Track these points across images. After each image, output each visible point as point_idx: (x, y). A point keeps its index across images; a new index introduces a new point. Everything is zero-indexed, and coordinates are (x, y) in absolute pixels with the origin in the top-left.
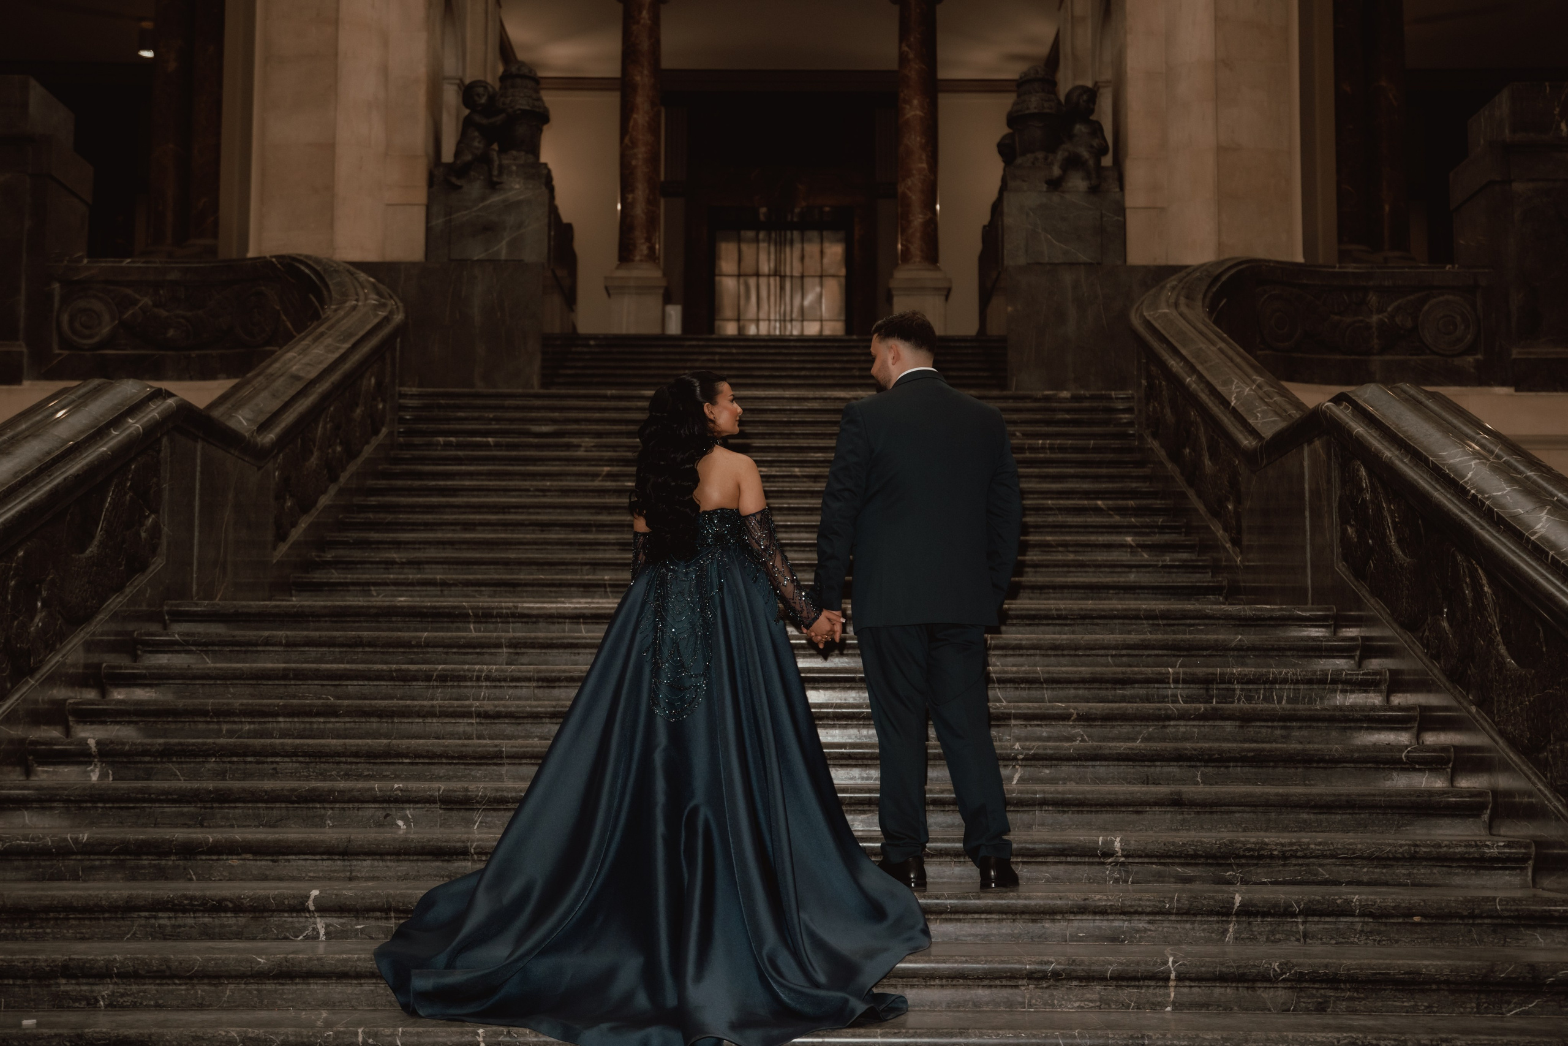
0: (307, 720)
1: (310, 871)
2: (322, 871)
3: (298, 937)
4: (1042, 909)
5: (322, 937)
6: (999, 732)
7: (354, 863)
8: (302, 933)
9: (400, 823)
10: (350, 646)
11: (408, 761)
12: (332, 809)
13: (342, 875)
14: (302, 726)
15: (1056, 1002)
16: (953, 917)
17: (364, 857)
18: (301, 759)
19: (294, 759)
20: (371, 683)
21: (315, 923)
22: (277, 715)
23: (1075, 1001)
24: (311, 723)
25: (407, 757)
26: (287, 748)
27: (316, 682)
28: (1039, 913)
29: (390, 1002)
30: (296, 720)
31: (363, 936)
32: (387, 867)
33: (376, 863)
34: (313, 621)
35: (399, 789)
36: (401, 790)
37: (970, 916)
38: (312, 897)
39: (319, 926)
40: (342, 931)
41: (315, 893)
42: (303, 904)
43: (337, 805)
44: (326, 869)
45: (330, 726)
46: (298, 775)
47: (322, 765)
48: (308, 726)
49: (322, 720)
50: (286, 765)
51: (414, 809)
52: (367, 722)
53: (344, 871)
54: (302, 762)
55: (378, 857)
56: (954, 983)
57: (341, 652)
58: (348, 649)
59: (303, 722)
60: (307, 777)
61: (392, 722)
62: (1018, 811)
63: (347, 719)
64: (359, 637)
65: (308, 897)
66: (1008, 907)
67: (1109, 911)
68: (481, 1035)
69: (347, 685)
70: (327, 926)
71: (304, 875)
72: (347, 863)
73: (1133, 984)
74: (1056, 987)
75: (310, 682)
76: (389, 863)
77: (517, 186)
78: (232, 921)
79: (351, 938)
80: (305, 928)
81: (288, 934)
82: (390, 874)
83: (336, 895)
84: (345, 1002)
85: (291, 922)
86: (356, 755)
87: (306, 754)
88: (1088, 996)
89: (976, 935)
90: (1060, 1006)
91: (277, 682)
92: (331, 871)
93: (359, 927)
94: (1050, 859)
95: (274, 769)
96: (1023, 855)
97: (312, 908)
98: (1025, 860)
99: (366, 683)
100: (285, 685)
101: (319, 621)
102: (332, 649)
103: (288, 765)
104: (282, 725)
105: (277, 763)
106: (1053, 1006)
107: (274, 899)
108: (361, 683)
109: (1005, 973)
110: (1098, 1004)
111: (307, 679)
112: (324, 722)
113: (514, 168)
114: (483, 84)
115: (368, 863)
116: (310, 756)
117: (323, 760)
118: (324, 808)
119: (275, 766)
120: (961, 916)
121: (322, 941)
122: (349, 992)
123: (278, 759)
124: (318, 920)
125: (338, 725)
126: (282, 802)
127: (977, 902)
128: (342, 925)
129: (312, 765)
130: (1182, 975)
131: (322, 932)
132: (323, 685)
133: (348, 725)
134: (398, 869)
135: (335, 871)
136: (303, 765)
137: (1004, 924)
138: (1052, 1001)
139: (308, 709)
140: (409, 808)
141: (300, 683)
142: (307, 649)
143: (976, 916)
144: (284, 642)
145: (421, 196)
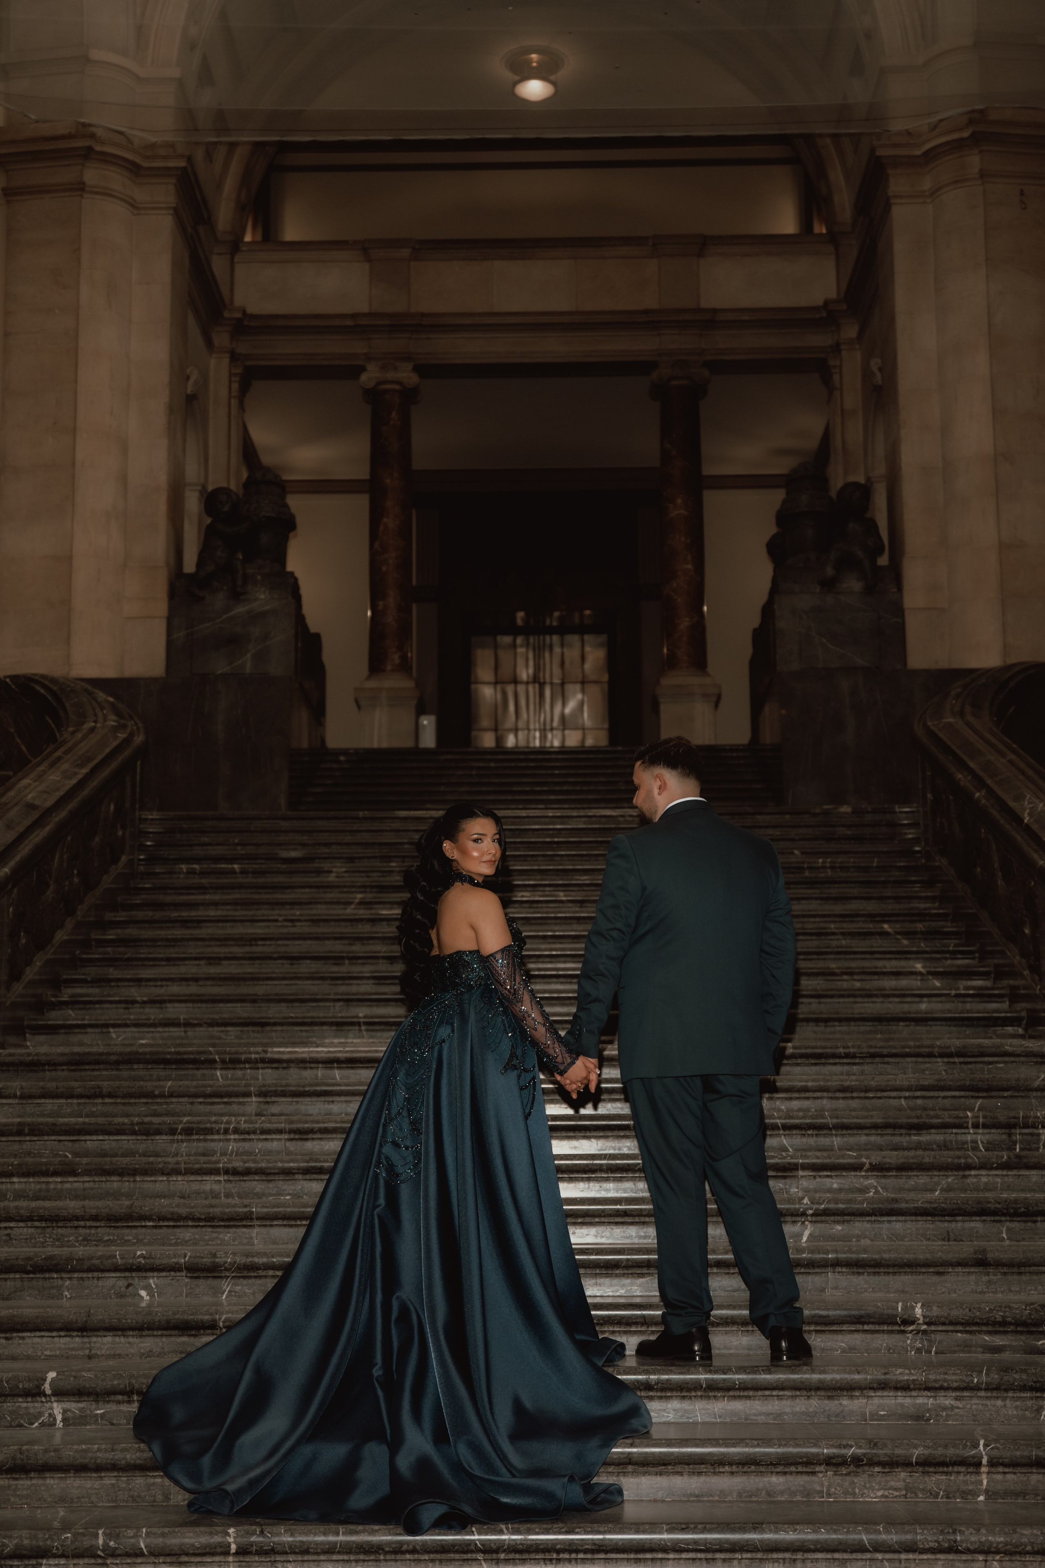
0: (43, 1179)
1: (46, 1350)
2: (60, 1349)
3: (33, 1424)
4: (839, 1385)
5: (59, 1424)
6: (785, 1184)
7: (94, 1339)
8: (38, 1419)
9: (143, 1293)
10: (88, 1097)
11: (151, 1224)
12: (70, 1279)
13: (81, 1353)
14: (38, 1187)
15: (857, 1491)
16: (742, 1394)
17: (105, 1333)
18: (37, 1224)
19: (29, 1224)
20: (111, 1138)
21: (52, 1408)
22: (12, 1175)
23: (878, 1490)
24: (48, 1183)
25: (150, 1219)
26: (22, 1212)
27: (53, 1138)
28: (835, 1389)
29: (132, 1497)
30: (31, 1180)
31: (104, 1422)
32: (129, 1343)
33: (117, 1339)
34: (49, 1070)
35: (142, 1256)
36: (144, 1258)
37: (760, 1393)
38: (49, 1380)
39: (56, 1412)
40: (81, 1417)
41: (52, 1375)
42: (38, 1387)
43: (76, 1275)
44: (63, 1346)
45: (68, 1186)
46: (33, 1241)
47: (59, 1230)
48: (44, 1186)
49: (59, 1180)
50: (21, 1230)
51: (158, 1277)
52: (107, 1181)
53: (82, 1349)
54: (38, 1227)
55: (120, 1333)
56: (745, 1469)
57: (79, 1104)
58: (87, 1101)
59: (39, 1183)
60: (43, 1243)
61: (134, 1181)
62: (809, 1273)
63: (86, 1179)
64: (98, 1087)
65: (45, 1380)
66: (802, 1382)
67: (912, 1386)
68: (232, 1535)
69: (86, 1141)
70: (65, 1411)
71: (39, 1354)
72: (86, 1340)
73: (941, 1470)
74: (856, 1474)
75: (46, 1138)
76: (131, 1340)
77: (262, 596)
79: (90, 1425)
80: (40, 1414)
81: (22, 1421)
82: (132, 1351)
83: (75, 1377)
84: (83, 1497)
85: (26, 1408)
86: (95, 1218)
87: (41, 1219)
88: (892, 1483)
89: (769, 1414)
90: (862, 1495)
91: (11, 1138)
92: (69, 1349)
93: (99, 1412)
94: (845, 1327)
95: (8, 1235)
96: (816, 1324)
97: (48, 1391)
98: (818, 1328)
99: (106, 1137)
100: (20, 1141)
101: (56, 1070)
102: (69, 1101)
103: (22, 1230)
104: (17, 1186)
105: (11, 1228)
106: (854, 1494)
107: (7, 1382)
108: (101, 1138)
109: (801, 1458)
110: (903, 1492)
111: (43, 1135)
112: (61, 1182)
113: (259, 577)
114: (225, 491)
115: (109, 1339)
116: (46, 1220)
117: (60, 1224)
118: (62, 1278)
119: (9, 1231)
120: (751, 1393)
121: (59, 1428)
122: (89, 1486)
123: (12, 1224)
124: (55, 1405)
125: (76, 1185)
126: (16, 1272)
127: (768, 1376)
128: (80, 1410)
129: (48, 1230)
130: (995, 1460)
131: (59, 1418)
132: (60, 1141)
133: (87, 1185)
134: (141, 1345)
135: (72, 1349)
136: (39, 1230)
137: (798, 1401)
138: (854, 1489)
139: (44, 1168)
140: (153, 1277)
141: (36, 1138)
142: (43, 1101)
143: (767, 1393)
144: (18, 1094)
145: (161, 608)
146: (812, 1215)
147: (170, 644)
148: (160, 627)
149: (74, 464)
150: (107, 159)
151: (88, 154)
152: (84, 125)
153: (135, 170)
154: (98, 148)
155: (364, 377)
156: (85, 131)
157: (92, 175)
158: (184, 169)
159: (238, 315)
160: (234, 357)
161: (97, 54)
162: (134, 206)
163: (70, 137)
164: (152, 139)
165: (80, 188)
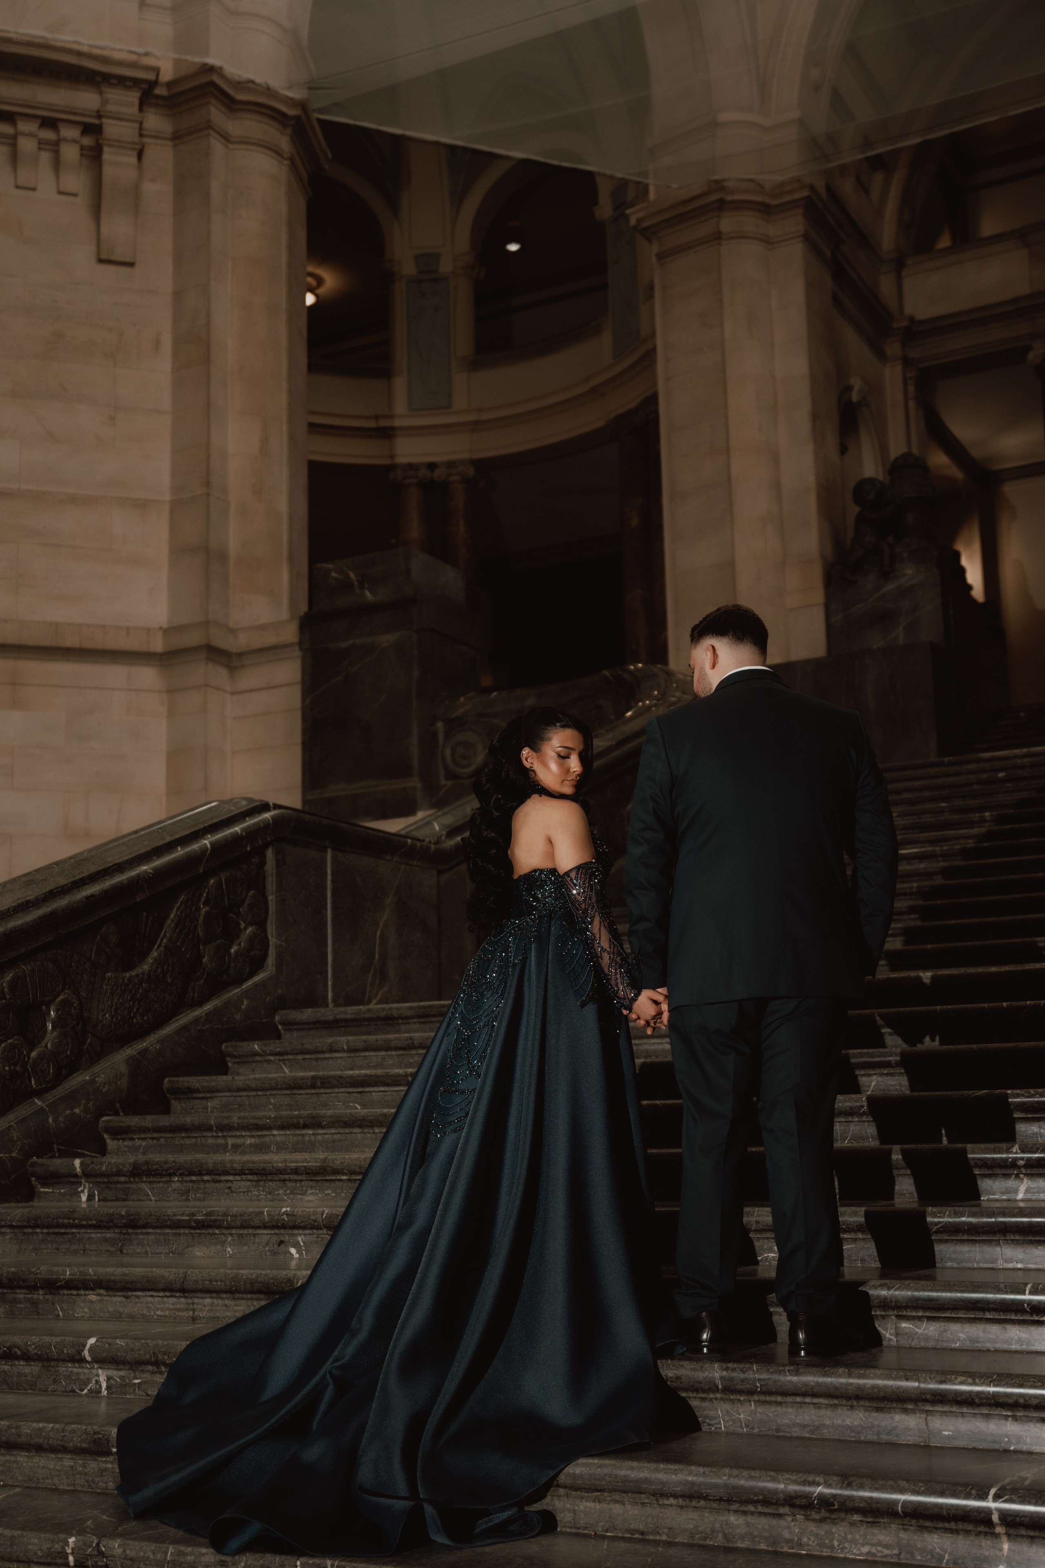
0: (298, 1132)
2: (169, 1309)
3: (83, 1390)
5: (104, 1392)
7: (196, 1300)
8: (87, 1386)
9: (293, 1251)
10: (404, 1049)
11: (344, 1178)
12: (231, 1235)
13: (185, 1314)
14: (296, 1139)
15: (836, 1543)
16: (768, 1398)
17: (202, 1295)
18: (250, 1177)
19: (244, 1177)
20: (391, 1089)
21: (98, 1375)
23: (863, 1545)
24: (303, 1135)
25: (343, 1174)
26: (236, 1165)
27: (343, 1090)
30: (288, 1132)
31: (141, 1393)
32: (226, 1306)
33: (215, 1301)
34: (403, 1024)
35: (286, 1213)
36: (288, 1215)
37: (789, 1399)
38: (88, 1346)
39: (101, 1379)
40: (121, 1385)
41: (92, 1341)
42: (80, 1352)
44: (171, 1306)
45: (319, 1137)
46: (250, 1194)
47: (270, 1183)
48: (300, 1138)
49: (310, 1132)
50: (239, 1184)
51: (305, 1235)
52: (351, 1133)
53: (187, 1310)
54: (251, 1181)
55: (215, 1295)
56: (694, 1503)
57: (398, 1056)
58: (404, 1052)
59: (296, 1135)
60: (257, 1196)
61: (374, 1133)
62: (976, 1241)
63: (333, 1131)
64: (411, 1038)
65: (84, 1346)
68: (71, 1545)
69: (370, 1092)
70: (109, 1379)
72: (190, 1301)
74: (834, 1522)
75: (337, 1090)
76: (227, 1302)
77: (910, 572)
78: (27, 1370)
79: (130, 1394)
80: (89, 1381)
81: (74, 1387)
83: (110, 1344)
85: (78, 1373)
86: (296, 1171)
87: (252, 1172)
88: (881, 1537)
89: (805, 1426)
90: (843, 1549)
91: (308, 1091)
92: (176, 1309)
93: (136, 1381)
94: (961, 1315)
95: (229, 1188)
96: (924, 1309)
97: (89, 1358)
98: (927, 1314)
99: (387, 1089)
100: (317, 1094)
101: (408, 1023)
102: (389, 1053)
103: (240, 1184)
105: (231, 1181)
106: (832, 1547)
107: (55, 1347)
108: (382, 1089)
109: (756, 1494)
110: (896, 1552)
111: (332, 1087)
112: (313, 1134)
113: (905, 555)
114: (871, 481)
115: (208, 1301)
116: (256, 1174)
117: (269, 1178)
118: (224, 1234)
119: (229, 1184)
120: (779, 1399)
121: (104, 1396)
123: (230, 1178)
124: (100, 1371)
125: (327, 1136)
126: (184, 1227)
128: (121, 1378)
129: (262, 1183)
130: (1009, 1519)
131: (104, 1385)
132: (349, 1093)
133: (335, 1136)
134: (236, 1308)
135: (179, 1310)
136: (254, 1183)
137: (839, 1411)
138: (832, 1540)
139: (295, 1121)
140: (300, 1235)
141: (329, 1091)
142: (367, 1054)
143: (798, 1399)
144: (345, 1047)
145: (819, 596)
146: (1025, 1166)
147: (829, 628)
148: (819, 614)
149: (729, 480)
150: (739, 206)
151: (721, 206)
152: (717, 182)
153: (766, 210)
154: (729, 198)
155: (1031, 356)
156: (719, 186)
157: (727, 223)
158: (808, 198)
159: (905, 323)
160: (907, 362)
161: (724, 117)
162: (768, 242)
163: (704, 194)
164: (779, 178)
165: (717, 237)
